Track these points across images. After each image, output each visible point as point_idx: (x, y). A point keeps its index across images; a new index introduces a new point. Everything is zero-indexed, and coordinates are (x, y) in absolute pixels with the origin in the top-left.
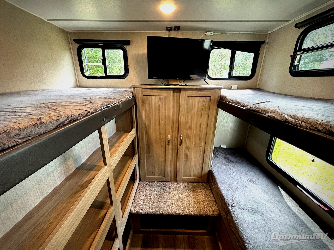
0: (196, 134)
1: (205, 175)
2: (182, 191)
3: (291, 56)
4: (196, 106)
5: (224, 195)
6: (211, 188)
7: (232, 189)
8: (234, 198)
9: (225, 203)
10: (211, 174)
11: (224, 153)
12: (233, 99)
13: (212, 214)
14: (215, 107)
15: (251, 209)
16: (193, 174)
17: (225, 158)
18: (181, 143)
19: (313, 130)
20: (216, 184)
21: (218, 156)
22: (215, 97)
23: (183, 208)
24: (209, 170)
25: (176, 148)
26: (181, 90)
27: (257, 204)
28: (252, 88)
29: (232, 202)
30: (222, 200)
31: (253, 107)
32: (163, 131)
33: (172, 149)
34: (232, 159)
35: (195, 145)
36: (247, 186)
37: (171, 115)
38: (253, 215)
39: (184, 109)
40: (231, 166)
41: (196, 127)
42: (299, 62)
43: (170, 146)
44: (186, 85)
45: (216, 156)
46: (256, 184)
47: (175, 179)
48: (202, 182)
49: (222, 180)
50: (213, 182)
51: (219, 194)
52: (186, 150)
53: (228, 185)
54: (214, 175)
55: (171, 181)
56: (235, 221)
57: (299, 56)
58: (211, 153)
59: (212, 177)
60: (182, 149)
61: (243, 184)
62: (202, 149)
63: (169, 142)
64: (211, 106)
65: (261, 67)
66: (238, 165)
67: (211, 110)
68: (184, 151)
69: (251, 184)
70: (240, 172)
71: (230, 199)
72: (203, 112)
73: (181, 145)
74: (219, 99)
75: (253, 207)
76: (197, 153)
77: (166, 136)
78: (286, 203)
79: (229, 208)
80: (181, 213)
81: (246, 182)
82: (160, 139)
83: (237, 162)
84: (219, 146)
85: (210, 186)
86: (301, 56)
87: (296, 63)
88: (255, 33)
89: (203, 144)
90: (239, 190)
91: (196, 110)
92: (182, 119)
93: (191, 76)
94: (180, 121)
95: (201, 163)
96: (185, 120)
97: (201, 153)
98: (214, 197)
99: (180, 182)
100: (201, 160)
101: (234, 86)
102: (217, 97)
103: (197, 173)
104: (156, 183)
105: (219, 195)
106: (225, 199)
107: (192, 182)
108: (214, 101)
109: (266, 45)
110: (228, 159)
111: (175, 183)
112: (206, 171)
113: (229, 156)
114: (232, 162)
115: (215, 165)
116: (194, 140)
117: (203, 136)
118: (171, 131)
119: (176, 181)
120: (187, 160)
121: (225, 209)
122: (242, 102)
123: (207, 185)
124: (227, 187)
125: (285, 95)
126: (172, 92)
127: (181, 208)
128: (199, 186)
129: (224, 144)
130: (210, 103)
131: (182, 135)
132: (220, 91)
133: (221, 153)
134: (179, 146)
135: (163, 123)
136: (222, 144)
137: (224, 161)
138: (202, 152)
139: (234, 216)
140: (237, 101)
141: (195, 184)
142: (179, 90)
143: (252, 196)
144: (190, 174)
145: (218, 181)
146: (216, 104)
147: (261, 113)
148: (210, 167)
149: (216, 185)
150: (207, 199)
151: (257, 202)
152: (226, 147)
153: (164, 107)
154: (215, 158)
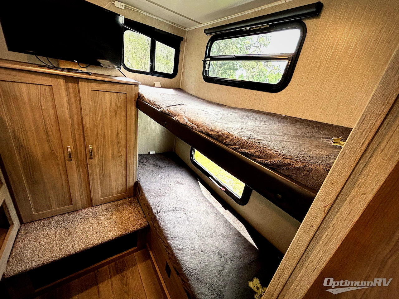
0: (112, 142)
1: (130, 189)
2: (102, 215)
3: (203, 60)
4: (108, 105)
5: (151, 204)
6: (138, 201)
7: (160, 196)
8: (160, 204)
9: (152, 211)
10: (138, 185)
11: (153, 160)
12: (151, 99)
13: (140, 227)
14: (134, 108)
15: (175, 208)
16: (115, 191)
17: (154, 165)
18: (91, 155)
19: (200, 131)
20: (143, 194)
21: (146, 164)
22: (131, 95)
23: (103, 235)
24: (135, 181)
25: (85, 163)
26: (79, 79)
27: (181, 202)
28: (175, 88)
29: (158, 208)
30: (149, 209)
31: (166, 110)
32: (55, 141)
33: (78, 166)
34: (161, 164)
35: (113, 155)
36: (173, 188)
37: (67, 116)
38: (177, 214)
39: (90, 108)
40: (159, 171)
41: (112, 133)
42: (209, 68)
43: (74, 162)
44: (88, 73)
45: (144, 165)
46: (182, 184)
47: (90, 204)
48: (128, 197)
49: (150, 189)
50: (140, 194)
51: (146, 204)
52: (100, 164)
53: (155, 193)
54: (140, 186)
55: (83, 208)
56: (161, 225)
57: (209, 62)
58: (135, 162)
59: (138, 188)
60: (95, 163)
61: (170, 188)
62: (123, 160)
63: (70, 157)
64: (128, 105)
65: (183, 67)
66: (166, 169)
67: (128, 111)
68: (97, 165)
69: (178, 185)
70: (168, 176)
71: (156, 206)
72: (118, 112)
73: (91, 158)
74: (137, 97)
75: (177, 206)
76: (118, 166)
77: (64, 149)
78: (202, 194)
79: (156, 215)
80: (100, 241)
81: (173, 184)
82: (53, 154)
83: (166, 167)
84: (148, 152)
85: (137, 199)
86: (210, 62)
87: (207, 69)
88: (174, 25)
89: (123, 153)
90: (166, 194)
91: (108, 111)
92: (88, 122)
93: (100, 61)
94: (85, 125)
95: (124, 176)
96: (94, 123)
97: (123, 165)
98: (142, 209)
99: (98, 205)
100: (124, 172)
101: (158, 84)
102: (133, 94)
103: (120, 189)
104: (57, 218)
105: (146, 206)
106: (151, 208)
107: (116, 201)
108: (131, 99)
109: (185, 43)
110: (157, 165)
111: (91, 209)
112: (131, 183)
113: (158, 162)
114: (161, 167)
115: (142, 175)
116: (110, 150)
117: (123, 143)
118: (71, 140)
119: (92, 206)
120: (103, 176)
121: (152, 218)
122: (158, 103)
123: (134, 199)
124: (155, 194)
125: (200, 98)
126: (62, 82)
127: (100, 236)
128: (124, 204)
129: (153, 150)
130: (126, 102)
131: (92, 145)
132: (137, 87)
133: (150, 160)
134: (88, 160)
135: (54, 129)
136: (150, 150)
137: (153, 168)
138: (123, 163)
139: (160, 221)
140: (154, 101)
141: (119, 202)
142: (76, 80)
143: (177, 196)
144: (111, 191)
145: (144, 192)
146: (134, 103)
147: (171, 116)
148: (136, 178)
149: (143, 196)
150: (134, 214)
151: (181, 200)
152: (155, 153)
153: (50, 104)
154: (143, 167)
